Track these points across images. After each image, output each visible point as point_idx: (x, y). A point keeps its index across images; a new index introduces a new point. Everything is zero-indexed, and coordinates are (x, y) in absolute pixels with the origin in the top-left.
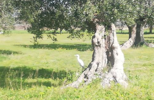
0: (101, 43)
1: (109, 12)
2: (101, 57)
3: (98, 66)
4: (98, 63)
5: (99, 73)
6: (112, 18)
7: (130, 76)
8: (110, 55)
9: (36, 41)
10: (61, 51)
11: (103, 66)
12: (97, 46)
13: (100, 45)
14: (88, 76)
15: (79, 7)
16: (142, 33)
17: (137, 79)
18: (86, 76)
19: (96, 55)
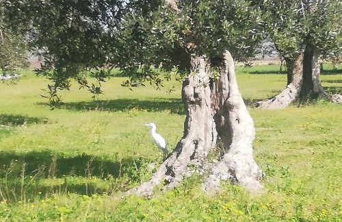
0: (202, 95)
1: (212, 27)
2: (204, 127)
3: (196, 147)
4: (197, 141)
5: (199, 164)
6: (219, 40)
7: (269, 169)
8: (223, 123)
9: (54, 94)
10: (136, 115)
11: (208, 146)
12: (192, 103)
13: (201, 100)
14: (173, 170)
15: (141, 18)
16: (316, 71)
17: (284, 174)
18: (170, 171)
19: (192, 124)
